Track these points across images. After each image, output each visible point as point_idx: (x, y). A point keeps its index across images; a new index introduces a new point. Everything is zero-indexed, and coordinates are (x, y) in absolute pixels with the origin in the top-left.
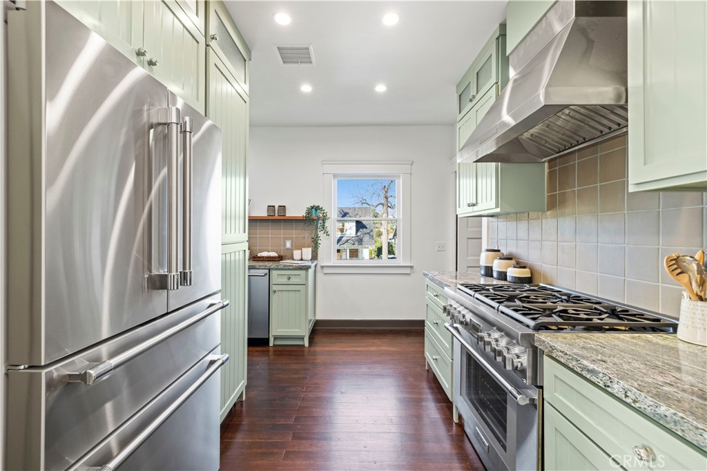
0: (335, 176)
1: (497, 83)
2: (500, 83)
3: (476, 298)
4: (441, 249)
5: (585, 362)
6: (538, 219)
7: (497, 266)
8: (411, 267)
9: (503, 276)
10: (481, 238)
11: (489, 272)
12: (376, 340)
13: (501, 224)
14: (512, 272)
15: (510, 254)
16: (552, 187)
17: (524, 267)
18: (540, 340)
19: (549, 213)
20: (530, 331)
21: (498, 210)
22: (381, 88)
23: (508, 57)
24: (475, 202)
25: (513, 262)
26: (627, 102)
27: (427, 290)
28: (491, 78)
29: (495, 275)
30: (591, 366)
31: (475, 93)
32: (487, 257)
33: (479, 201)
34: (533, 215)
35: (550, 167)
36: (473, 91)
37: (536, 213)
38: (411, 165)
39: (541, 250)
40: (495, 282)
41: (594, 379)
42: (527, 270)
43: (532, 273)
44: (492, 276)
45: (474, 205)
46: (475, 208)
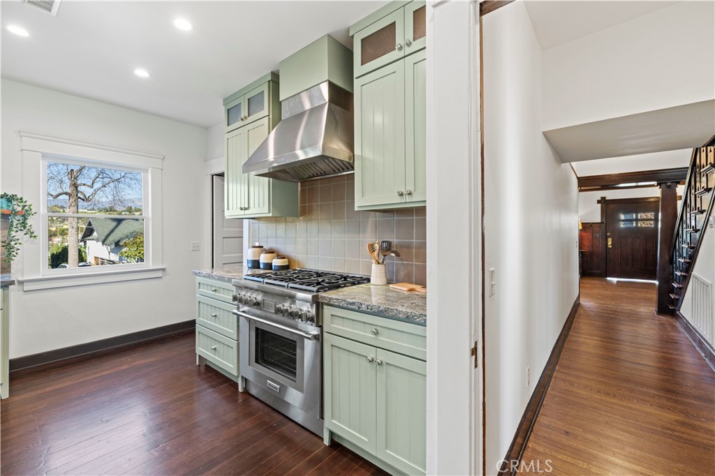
0: (44, 156)
1: (269, 116)
2: (271, 117)
3: (266, 283)
4: (196, 248)
5: (349, 300)
6: (293, 222)
7: (264, 259)
8: (163, 270)
9: (269, 266)
10: (242, 237)
11: (256, 264)
12: (124, 358)
13: (263, 226)
14: (277, 262)
15: (271, 249)
16: (303, 201)
17: (284, 258)
18: (322, 297)
19: (301, 218)
20: (315, 294)
21: (270, 215)
22: (142, 73)
23: (281, 102)
24: (247, 206)
25: (275, 254)
26: (354, 161)
27: (199, 288)
28: (263, 109)
29: (261, 266)
30: (352, 301)
31: (247, 115)
32: (254, 253)
33: (252, 205)
34: (288, 219)
35: (301, 187)
36: (244, 112)
37: (291, 218)
38: (163, 160)
39: (295, 244)
40: (262, 272)
41: (353, 307)
42: (286, 260)
43: (289, 262)
44: (259, 267)
45: (246, 209)
46: (247, 212)
